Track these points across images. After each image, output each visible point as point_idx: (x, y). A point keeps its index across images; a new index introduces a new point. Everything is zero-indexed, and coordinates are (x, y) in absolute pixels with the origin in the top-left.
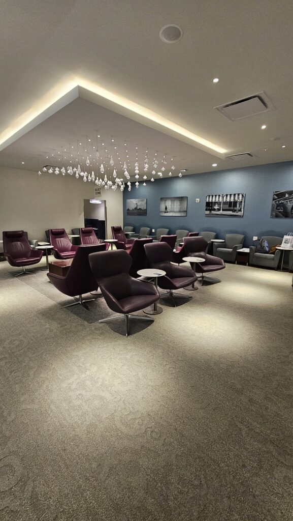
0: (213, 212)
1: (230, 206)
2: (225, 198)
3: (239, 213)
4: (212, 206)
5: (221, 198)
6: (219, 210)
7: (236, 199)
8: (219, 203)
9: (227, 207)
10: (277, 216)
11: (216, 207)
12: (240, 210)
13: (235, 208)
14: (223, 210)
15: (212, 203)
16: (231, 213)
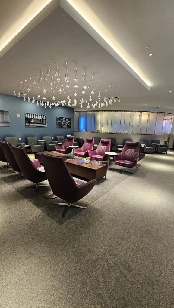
0: (30, 124)
1: (40, 121)
2: (37, 116)
3: (45, 126)
4: (30, 121)
5: (35, 116)
6: (34, 123)
7: (43, 118)
8: (34, 119)
9: (39, 122)
10: (59, 127)
11: (33, 121)
12: (45, 124)
13: (43, 123)
14: (37, 123)
15: (30, 118)
16: (41, 125)
